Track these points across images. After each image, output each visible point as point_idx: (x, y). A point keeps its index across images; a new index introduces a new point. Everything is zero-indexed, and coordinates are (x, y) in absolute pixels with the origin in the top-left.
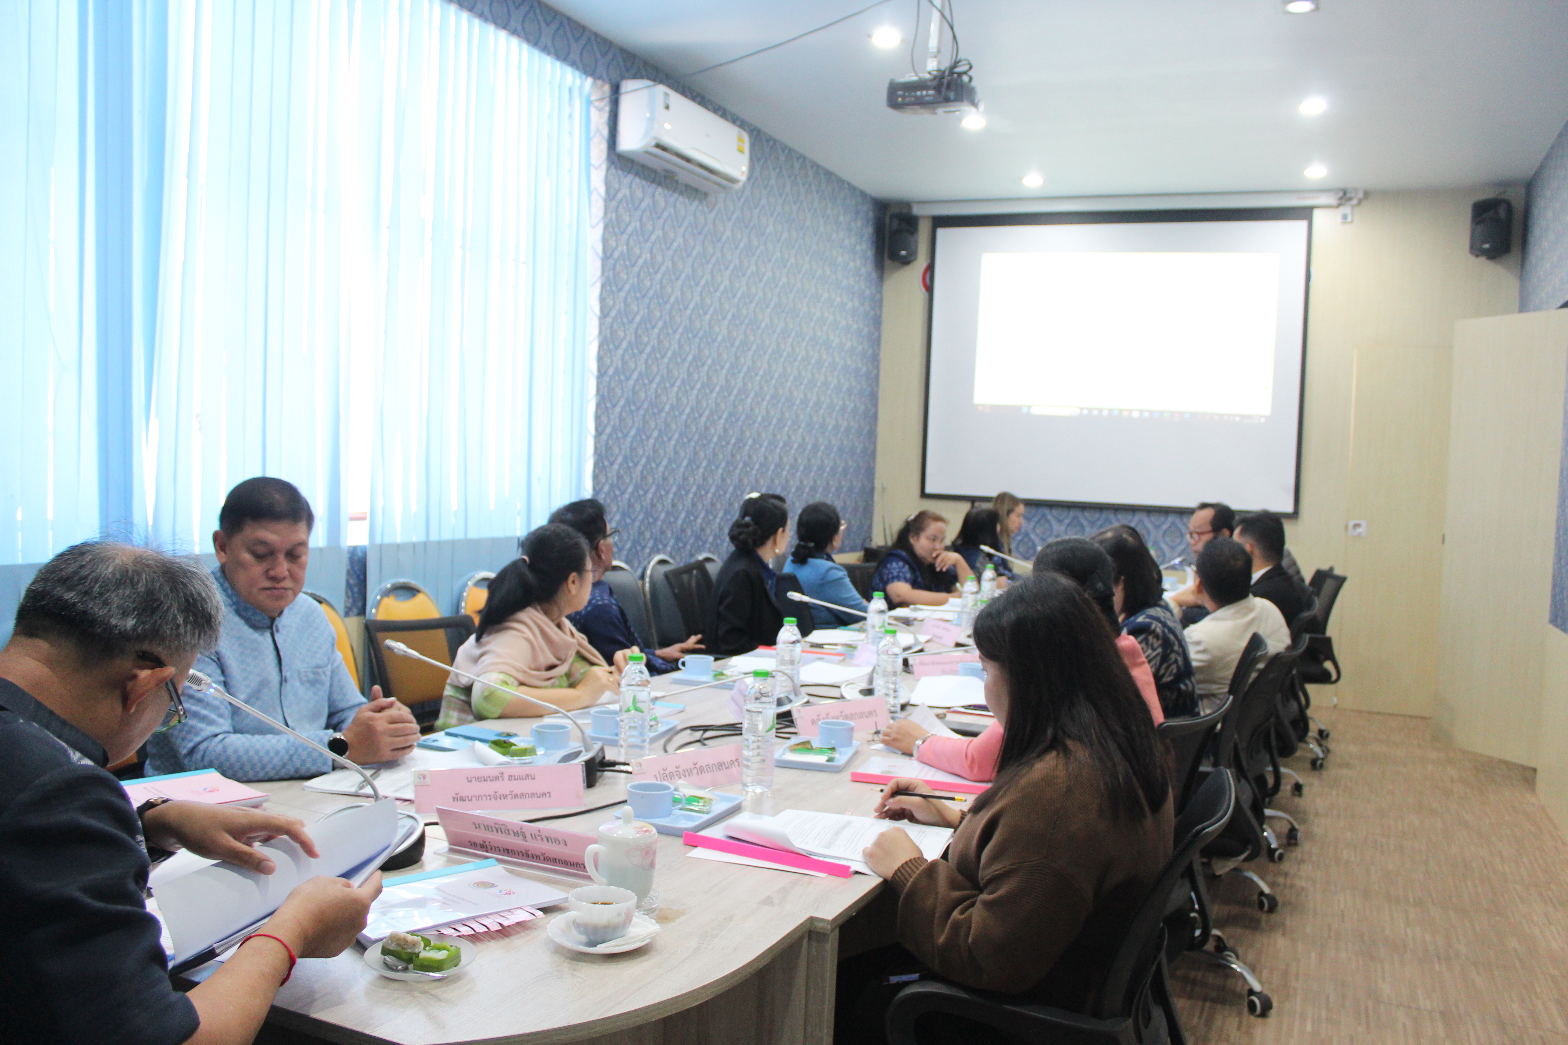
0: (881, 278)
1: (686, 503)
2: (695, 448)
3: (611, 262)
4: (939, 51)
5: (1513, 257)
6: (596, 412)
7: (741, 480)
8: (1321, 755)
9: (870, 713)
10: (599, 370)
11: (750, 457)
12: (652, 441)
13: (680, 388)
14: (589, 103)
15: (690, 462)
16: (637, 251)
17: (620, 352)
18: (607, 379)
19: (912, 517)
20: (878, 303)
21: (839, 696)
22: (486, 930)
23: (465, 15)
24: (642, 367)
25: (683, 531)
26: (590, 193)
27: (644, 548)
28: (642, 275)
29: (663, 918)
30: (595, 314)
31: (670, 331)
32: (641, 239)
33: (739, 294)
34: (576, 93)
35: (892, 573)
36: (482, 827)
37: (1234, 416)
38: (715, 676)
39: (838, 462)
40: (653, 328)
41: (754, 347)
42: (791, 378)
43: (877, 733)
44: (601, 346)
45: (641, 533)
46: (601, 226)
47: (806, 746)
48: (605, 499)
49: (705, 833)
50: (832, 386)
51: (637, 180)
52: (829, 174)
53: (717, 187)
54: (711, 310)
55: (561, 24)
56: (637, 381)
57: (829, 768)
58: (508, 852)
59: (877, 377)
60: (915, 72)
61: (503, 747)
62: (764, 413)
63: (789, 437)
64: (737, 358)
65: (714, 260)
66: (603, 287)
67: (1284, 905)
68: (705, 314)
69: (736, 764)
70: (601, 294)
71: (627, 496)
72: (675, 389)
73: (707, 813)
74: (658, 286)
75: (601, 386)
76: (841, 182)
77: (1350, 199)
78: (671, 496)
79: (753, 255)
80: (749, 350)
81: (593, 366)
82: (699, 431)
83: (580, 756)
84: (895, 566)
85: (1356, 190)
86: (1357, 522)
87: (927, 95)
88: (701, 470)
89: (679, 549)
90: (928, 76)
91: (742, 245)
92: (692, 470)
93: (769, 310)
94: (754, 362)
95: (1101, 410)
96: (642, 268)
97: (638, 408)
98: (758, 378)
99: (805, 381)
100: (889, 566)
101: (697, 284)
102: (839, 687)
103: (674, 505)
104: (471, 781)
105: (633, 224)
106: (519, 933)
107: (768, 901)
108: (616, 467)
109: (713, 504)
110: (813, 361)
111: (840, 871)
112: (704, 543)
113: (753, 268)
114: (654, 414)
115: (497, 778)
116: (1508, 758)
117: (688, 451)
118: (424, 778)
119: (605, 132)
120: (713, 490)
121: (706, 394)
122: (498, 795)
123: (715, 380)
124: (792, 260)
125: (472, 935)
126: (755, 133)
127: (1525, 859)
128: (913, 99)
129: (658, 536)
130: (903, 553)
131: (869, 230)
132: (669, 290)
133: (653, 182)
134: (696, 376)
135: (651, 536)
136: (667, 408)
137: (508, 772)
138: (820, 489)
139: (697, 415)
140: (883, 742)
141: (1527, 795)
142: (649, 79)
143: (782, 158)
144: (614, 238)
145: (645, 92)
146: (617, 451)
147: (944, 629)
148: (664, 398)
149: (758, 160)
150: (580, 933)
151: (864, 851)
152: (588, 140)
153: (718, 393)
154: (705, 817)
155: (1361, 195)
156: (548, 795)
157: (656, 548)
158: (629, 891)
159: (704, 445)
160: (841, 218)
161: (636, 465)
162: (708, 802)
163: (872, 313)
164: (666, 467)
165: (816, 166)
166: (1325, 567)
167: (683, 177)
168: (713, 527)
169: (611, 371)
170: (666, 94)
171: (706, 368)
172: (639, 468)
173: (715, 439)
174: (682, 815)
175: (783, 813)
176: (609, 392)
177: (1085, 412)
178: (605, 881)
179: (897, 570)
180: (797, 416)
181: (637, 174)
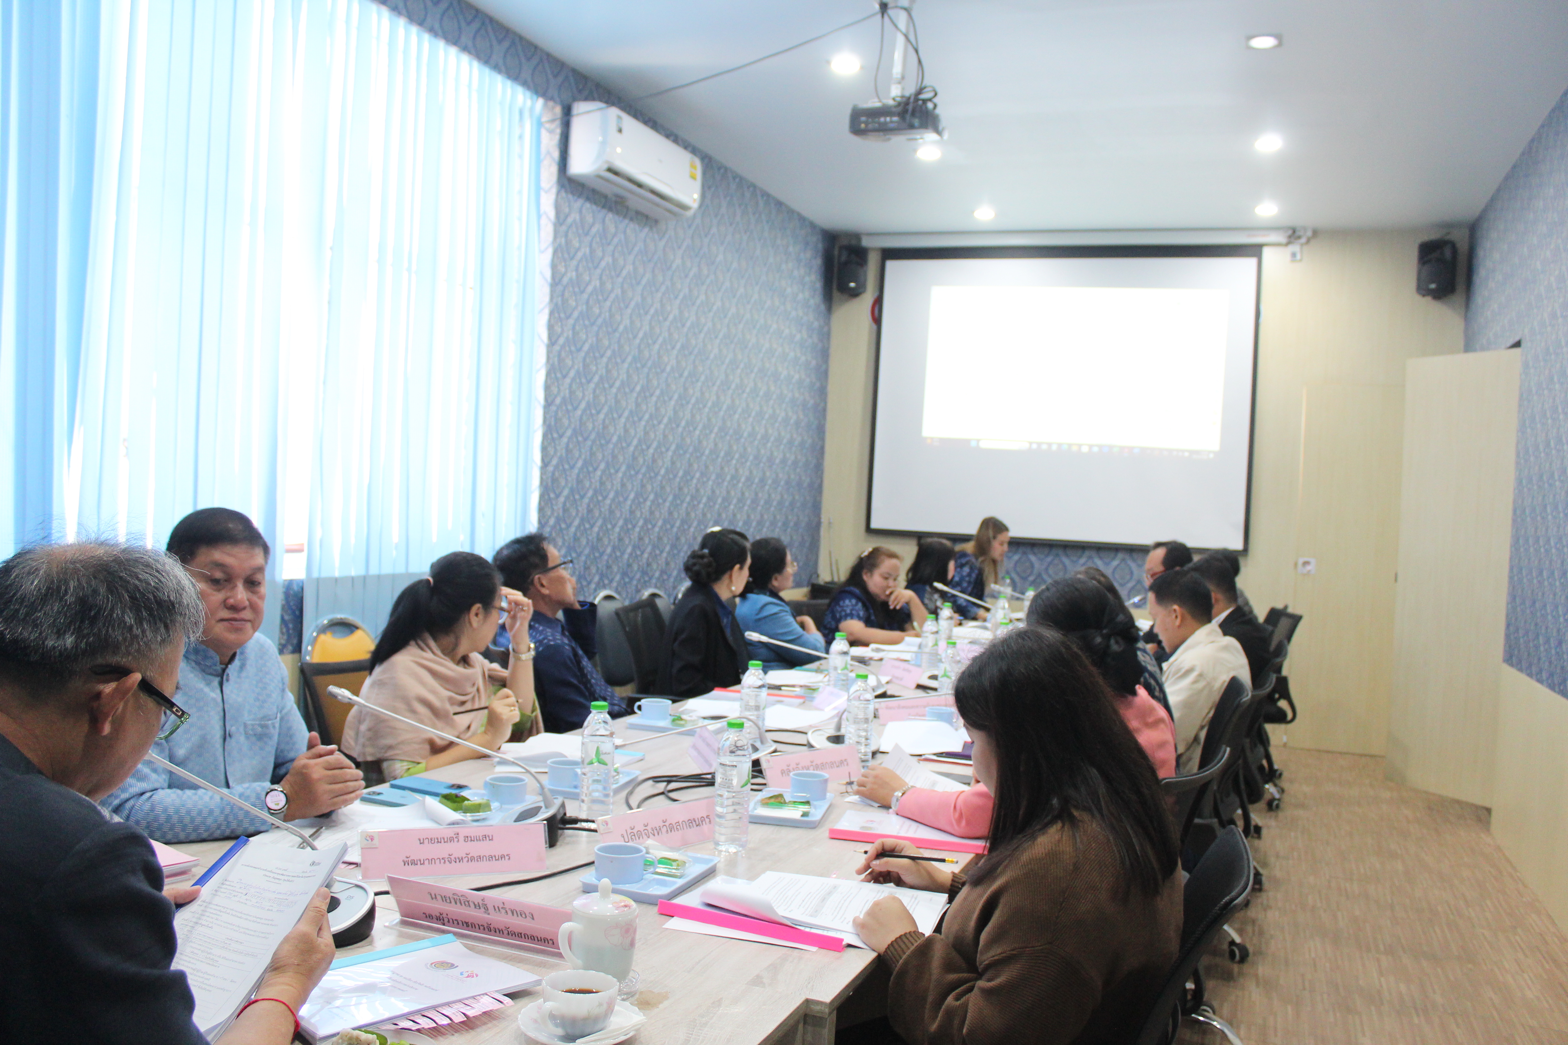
0: (829, 309)
1: (632, 537)
2: (642, 480)
3: (560, 288)
4: (903, 78)
5: (1458, 298)
6: (543, 443)
7: (688, 514)
8: (1277, 796)
9: (842, 762)
10: (546, 399)
11: (697, 490)
12: (599, 473)
13: (627, 419)
14: (540, 124)
15: (637, 496)
16: (586, 278)
17: (568, 381)
18: (554, 408)
19: (866, 553)
20: (825, 336)
21: (805, 742)
22: (448, 1021)
23: (414, 30)
24: (589, 396)
25: (629, 565)
26: (539, 217)
27: (589, 583)
28: (591, 302)
29: (645, 1003)
30: (543, 341)
31: (619, 360)
32: (590, 265)
33: (688, 324)
34: (526, 114)
35: (845, 611)
36: (439, 897)
37: (1183, 451)
38: (674, 721)
39: (785, 496)
40: (602, 356)
41: (703, 378)
42: (740, 410)
43: (851, 783)
44: (548, 374)
45: (587, 568)
46: (550, 251)
47: (778, 800)
48: (551, 533)
49: (680, 901)
50: (780, 419)
51: (588, 205)
52: (779, 204)
53: (668, 214)
54: (660, 340)
55: (513, 43)
56: (584, 411)
57: (804, 824)
58: (467, 925)
59: (824, 410)
60: (879, 98)
61: (454, 802)
62: (711, 445)
63: (737, 470)
64: (686, 389)
65: (663, 289)
66: (551, 313)
67: (1254, 954)
68: (654, 343)
69: (707, 820)
70: (549, 321)
71: (573, 529)
72: (623, 420)
73: (680, 877)
74: (607, 314)
75: (548, 416)
76: (791, 212)
77: (1299, 237)
78: (617, 529)
79: (703, 284)
80: (697, 381)
81: (540, 395)
82: (646, 463)
83: (539, 814)
84: (849, 604)
85: (1305, 229)
86: (1306, 559)
87: (891, 122)
88: (648, 503)
89: (625, 584)
90: (891, 102)
91: (691, 274)
92: (640, 503)
93: (718, 341)
94: (702, 393)
95: (1050, 445)
96: (591, 294)
97: (585, 440)
98: (707, 410)
99: (753, 414)
100: (841, 603)
101: (646, 313)
102: (806, 733)
103: (620, 539)
104: (423, 843)
105: (583, 250)
106: (485, 1024)
107: (757, 981)
108: (562, 499)
109: (660, 538)
110: (761, 393)
111: (832, 944)
112: (651, 578)
113: (703, 297)
114: (602, 445)
115: (451, 839)
116: (1463, 798)
117: (635, 483)
118: (372, 839)
119: (556, 154)
120: (660, 523)
121: (654, 426)
122: (452, 857)
123: (663, 411)
124: (742, 290)
125: (434, 1028)
126: (706, 161)
127: (1488, 902)
128: (877, 125)
129: (604, 572)
130: (857, 591)
131: (818, 262)
132: (618, 318)
133: (604, 207)
134: (644, 407)
135: (597, 571)
136: (615, 439)
137: (463, 831)
138: (767, 524)
139: (644, 447)
140: (857, 793)
141: (1483, 835)
142: (601, 101)
143: (733, 186)
144: (563, 264)
145: (597, 115)
146: (563, 483)
147: (904, 670)
148: (612, 429)
149: (709, 188)
150: (556, 1025)
151: (854, 921)
152: (539, 162)
153: (666, 425)
154: (680, 882)
155: (1309, 233)
156: (507, 858)
157: (601, 584)
158: (610, 977)
159: (651, 478)
160: (791, 249)
161: (582, 497)
162: (682, 864)
163: (820, 346)
164: (613, 500)
165: (766, 195)
166: (1279, 606)
167: (634, 203)
168: (660, 562)
169: (558, 401)
170: (619, 118)
171: (654, 399)
172: (586, 500)
173: (663, 472)
174: (654, 879)
175: (763, 876)
176: (556, 423)
177: (1034, 446)
178: (580, 962)
179: (851, 608)
180: (745, 449)
181: (588, 199)
